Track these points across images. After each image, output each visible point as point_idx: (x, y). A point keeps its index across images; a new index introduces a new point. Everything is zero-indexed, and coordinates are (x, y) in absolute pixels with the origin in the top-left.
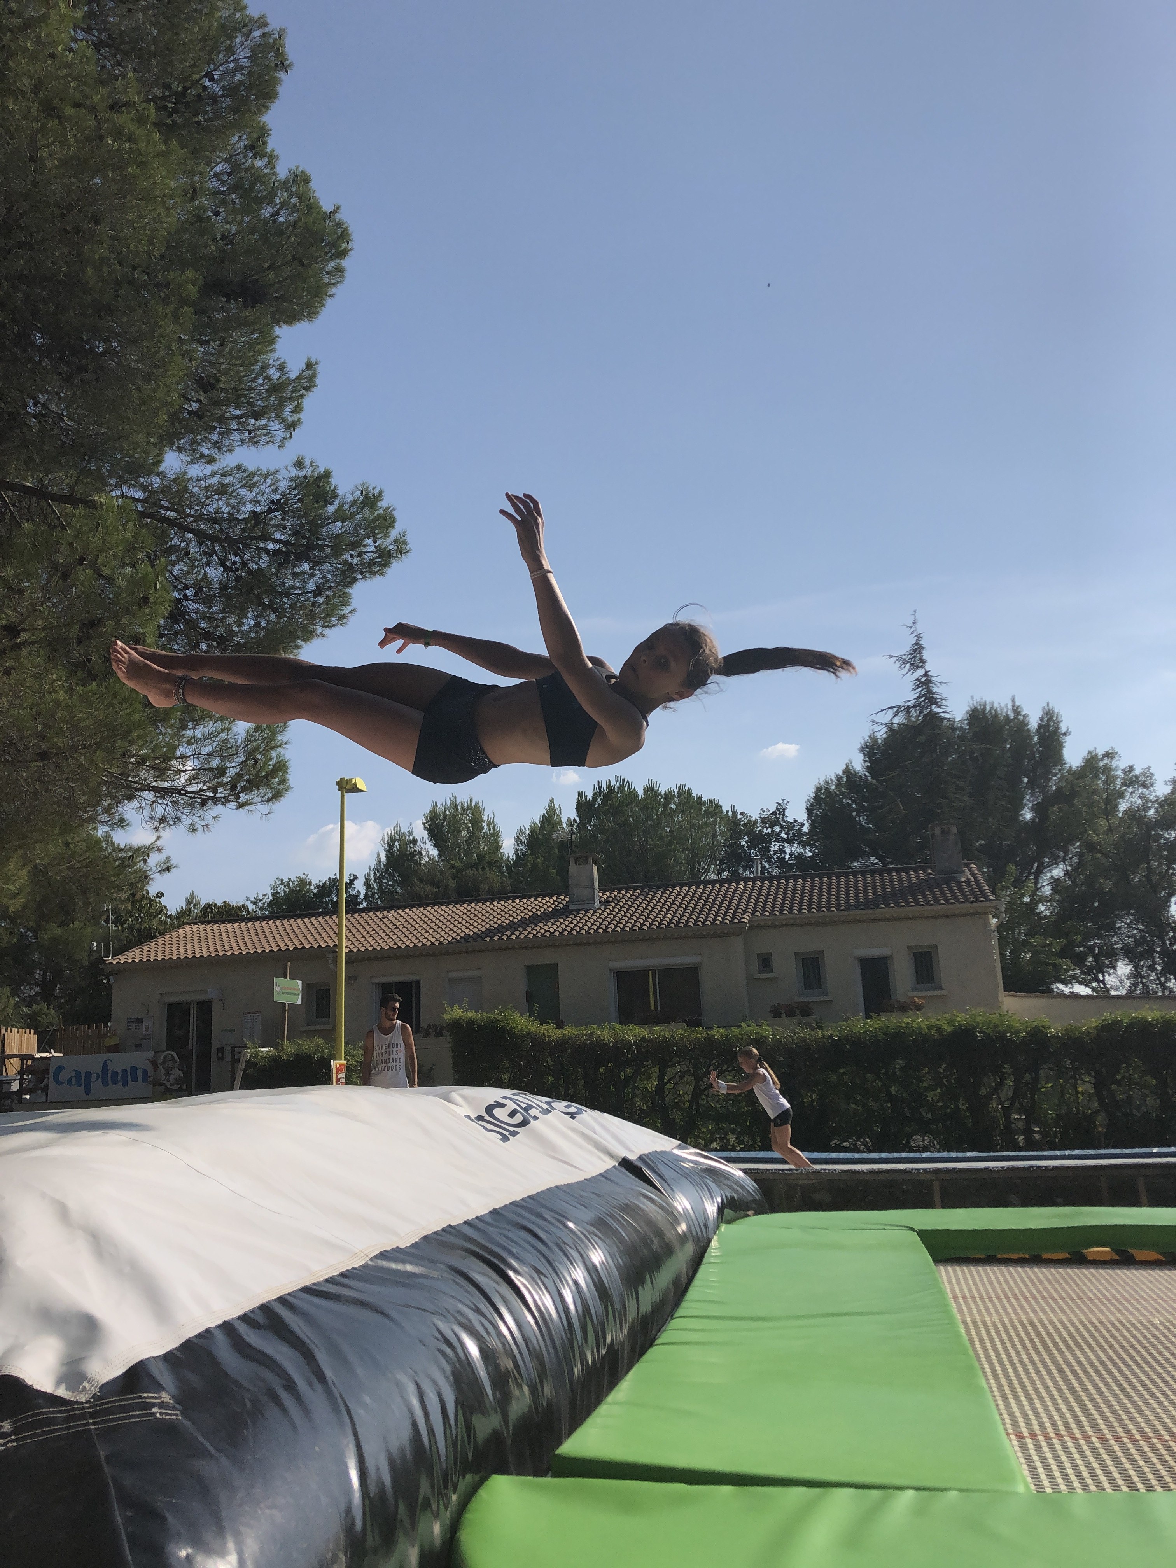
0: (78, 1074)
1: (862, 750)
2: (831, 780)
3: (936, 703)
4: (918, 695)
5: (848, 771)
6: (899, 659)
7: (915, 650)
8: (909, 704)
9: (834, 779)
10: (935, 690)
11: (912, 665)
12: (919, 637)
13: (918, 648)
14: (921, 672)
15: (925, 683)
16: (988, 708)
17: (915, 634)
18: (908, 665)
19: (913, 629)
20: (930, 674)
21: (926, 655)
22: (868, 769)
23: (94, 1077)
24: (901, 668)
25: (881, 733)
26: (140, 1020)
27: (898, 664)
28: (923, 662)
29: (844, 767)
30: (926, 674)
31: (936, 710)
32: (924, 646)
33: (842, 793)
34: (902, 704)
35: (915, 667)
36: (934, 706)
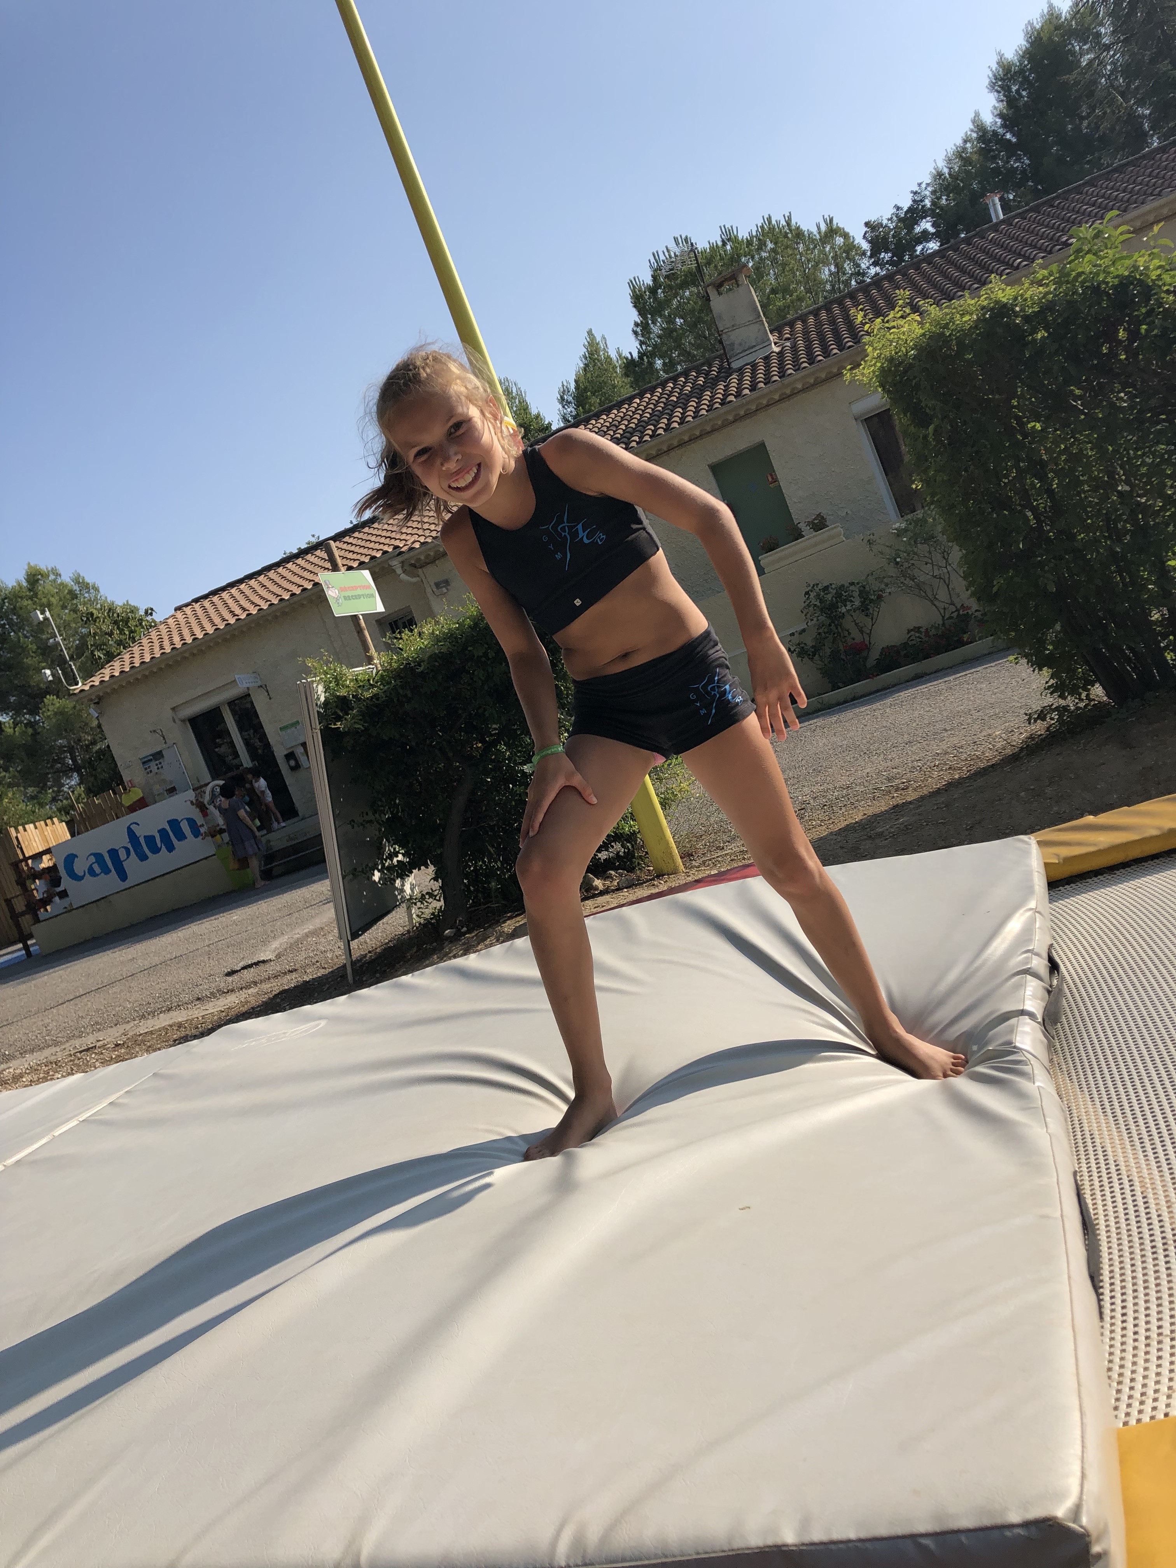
0: (98, 857)
23: (122, 854)
26: (159, 755)
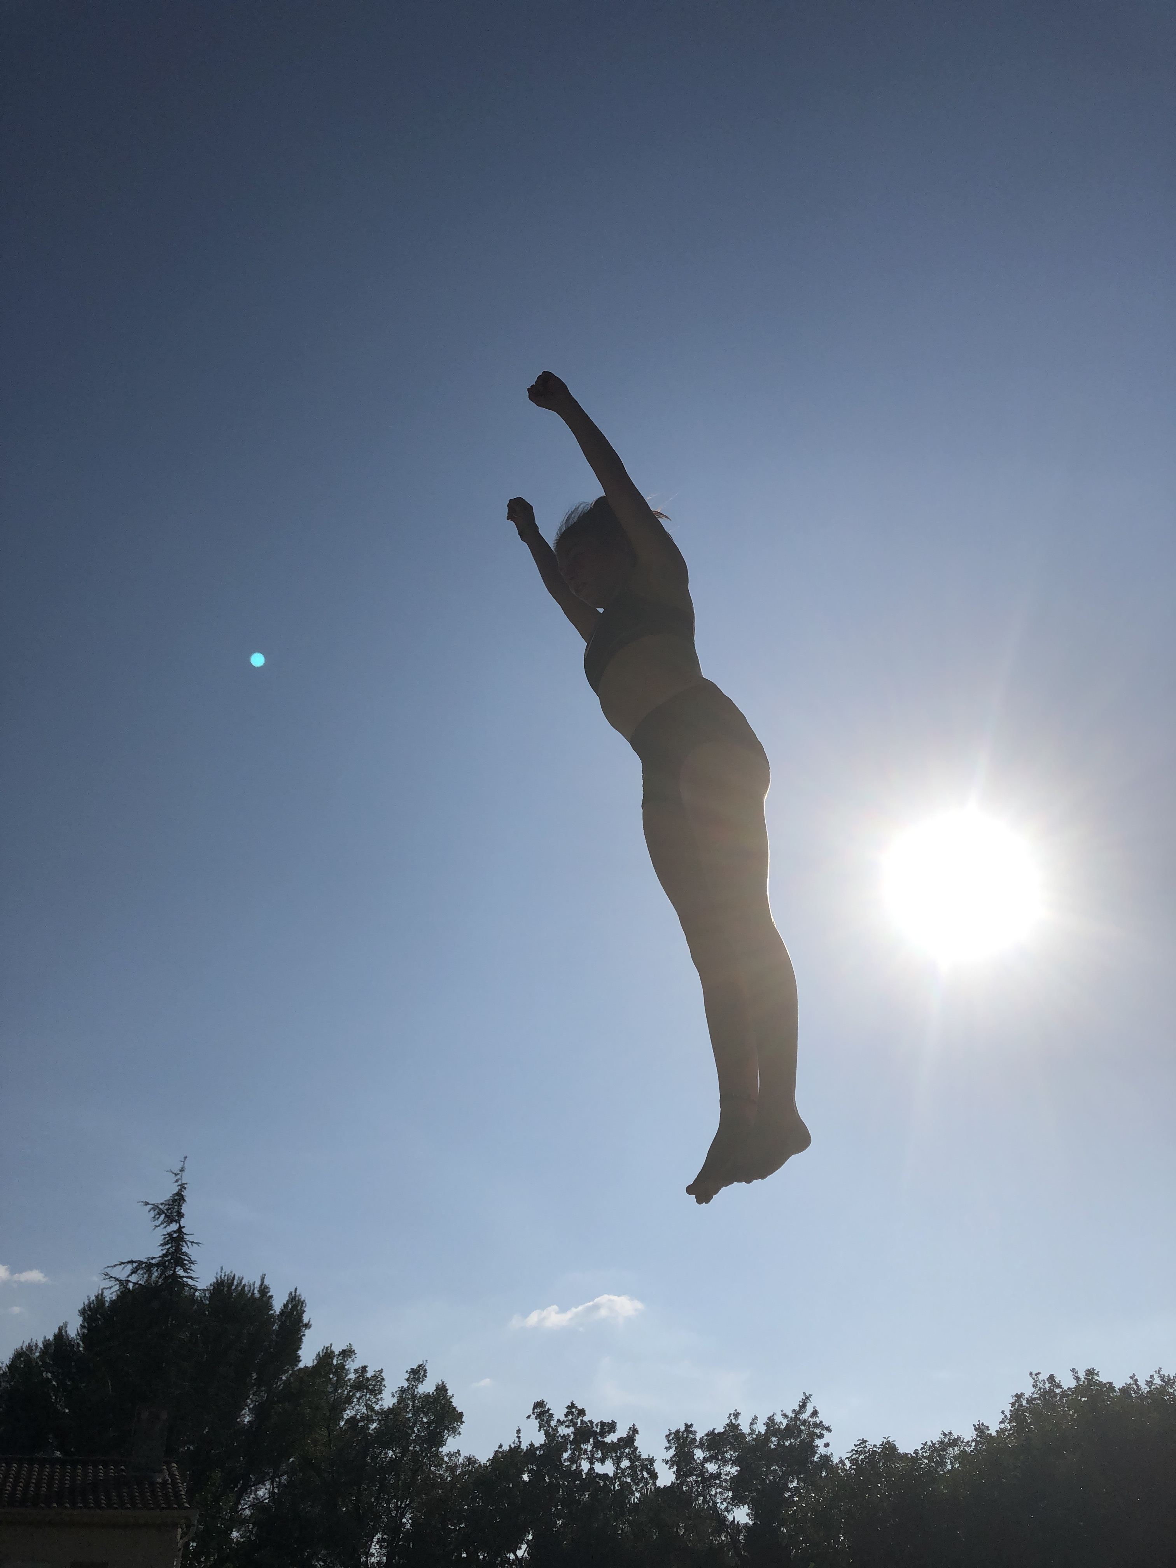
1: (83, 1312)
2: (37, 1345)
3: (183, 1266)
4: (164, 1252)
5: (60, 1336)
6: (155, 1207)
7: (174, 1201)
8: (153, 1261)
9: (41, 1345)
10: (185, 1249)
11: (166, 1216)
12: (183, 1187)
13: (178, 1199)
14: (174, 1227)
15: (176, 1240)
16: (235, 1283)
17: (179, 1183)
18: (163, 1216)
19: (178, 1177)
20: (183, 1230)
21: (184, 1209)
22: (84, 1337)
24: (155, 1218)
25: (110, 1295)
27: (152, 1213)
28: (181, 1215)
29: (56, 1331)
30: (180, 1230)
31: (181, 1272)
32: (186, 1198)
33: (44, 1362)
34: (145, 1260)
35: (170, 1219)
36: (178, 1268)
